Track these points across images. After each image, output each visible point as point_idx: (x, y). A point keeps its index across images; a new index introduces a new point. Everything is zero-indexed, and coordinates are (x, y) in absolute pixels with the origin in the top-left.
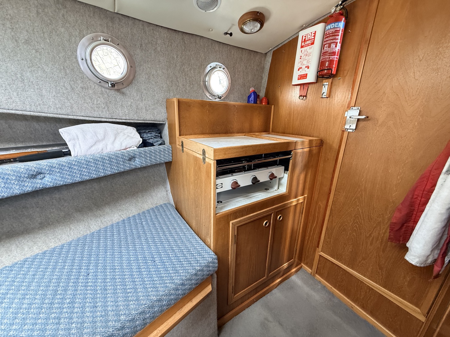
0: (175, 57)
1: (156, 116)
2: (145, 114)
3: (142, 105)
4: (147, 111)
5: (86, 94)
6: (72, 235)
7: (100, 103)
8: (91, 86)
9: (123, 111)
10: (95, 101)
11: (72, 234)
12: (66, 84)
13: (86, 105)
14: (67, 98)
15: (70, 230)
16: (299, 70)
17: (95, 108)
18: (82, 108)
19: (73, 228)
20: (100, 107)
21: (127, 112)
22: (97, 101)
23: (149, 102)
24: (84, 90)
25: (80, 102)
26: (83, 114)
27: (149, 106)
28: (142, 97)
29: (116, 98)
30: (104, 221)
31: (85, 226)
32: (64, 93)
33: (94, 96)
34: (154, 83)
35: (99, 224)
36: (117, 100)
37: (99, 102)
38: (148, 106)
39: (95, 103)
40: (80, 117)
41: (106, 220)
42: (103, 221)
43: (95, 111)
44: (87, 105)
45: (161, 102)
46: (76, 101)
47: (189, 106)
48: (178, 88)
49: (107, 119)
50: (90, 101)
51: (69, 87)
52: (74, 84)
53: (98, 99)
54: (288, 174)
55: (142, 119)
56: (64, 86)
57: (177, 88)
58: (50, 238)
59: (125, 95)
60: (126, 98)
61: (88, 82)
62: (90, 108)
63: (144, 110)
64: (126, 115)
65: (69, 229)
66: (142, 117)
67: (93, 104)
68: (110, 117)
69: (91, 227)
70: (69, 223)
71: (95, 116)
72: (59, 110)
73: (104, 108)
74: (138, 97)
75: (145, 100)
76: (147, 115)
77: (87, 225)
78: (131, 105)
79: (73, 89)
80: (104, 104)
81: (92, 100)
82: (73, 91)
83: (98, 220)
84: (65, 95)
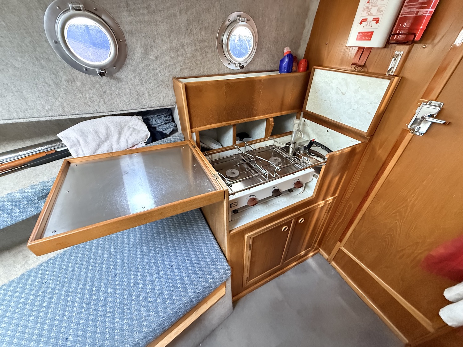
0: (178, 14)
1: (162, 101)
2: (149, 100)
3: (143, 90)
4: (151, 96)
5: (73, 88)
7: (94, 96)
8: (76, 76)
9: (122, 101)
10: (87, 95)
12: (46, 80)
13: (77, 101)
14: (54, 97)
16: (361, 23)
17: (90, 103)
18: (74, 105)
20: (94, 101)
21: (127, 101)
22: (89, 94)
23: (152, 85)
24: (70, 83)
25: (70, 98)
26: (77, 112)
27: (152, 90)
28: (141, 80)
29: (111, 87)
32: (48, 92)
33: (84, 89)
34: (154, 58)
36: (112, 89)
37: (92, 95)
38: (150, 90)
39: (88, 97)
40: (76, 116)
43: (90, 107)
44: (79, 100)
45: (166, 83)
46: (65, 98)
47: (201, 91)
48: (187, 60)
49: (107, 113)
50: (81, 95)
51: (51, 83)
52: (56, 78)
53: (90, 91)
54: (318, 178)
55: (146, 106)
56: (45, 82)
57: (185, 60)
59: (120, 80)
60: (123, 84)
61: (72, 73)
62: (83, 104)
63: (147, 96)
64: (126, 105)
66: (146, 105)
67: (86, 98)
68: (109, 110)
71: (92, 111)
72: (50, 112)
73: (100, 101)
74: (137, 80)
75: (146, 83)
76: (152, 101)
78: (130, 93)
79: (56, 84)
80: (97, 96)
81: (84, 94)
82: (58, 86)
84: (50, 93)
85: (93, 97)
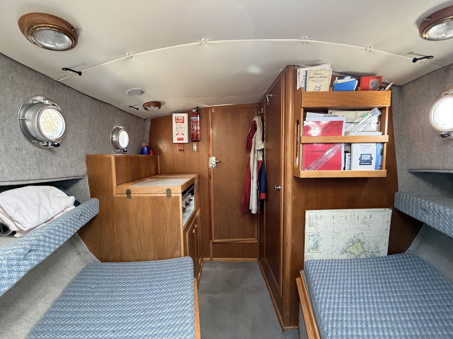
1: (78, 172)
2: (70, 171)
3: (67, 162)
4: (72, 167)
5: (19, 155)
8: (25, 145)
9: (52, 170)
10: (28, 163)
13: (18, 167)
16: (177, 135)
17: (27, 170)
18: (13, 171)
20: (32, 168)
21: (55, 170)
22: (30, 161)
23: (74, 159)
24: (18, 151)
25: (12, 164)
26: (12, 179)
28: (68, 154)
29: (47, 157)
33: (27, 157)
34: (78, 141)
36: (47, 159)
37: (31, 163)
38: (72, 162)
39: (27, 165)
40: (8, 183)
43: (26, 173)
45: (82, 158)
46: (8, 164)
50: (22, 162)
51: (3, 149)
52: (9, 145)
53: (31, 159)
54: (194, 196)
55: (67, 176)
57: (94, 144)
59: (55, 153)
60: (56, 156)
61: (23, 142)
62: (21, 170)
63: (70, 167)
64: (54, 174)
67: (26, 165)
68: (39, 178)
71: (26, 178)
73: (36, 169)
74: (66, 154)
75: (70, 157)
76: (72, 171)
78: (59, 163)
79: (7, 150)
80: (36, 164)
81: (25, 161)
82: (7, 152)
85: (31, 165)
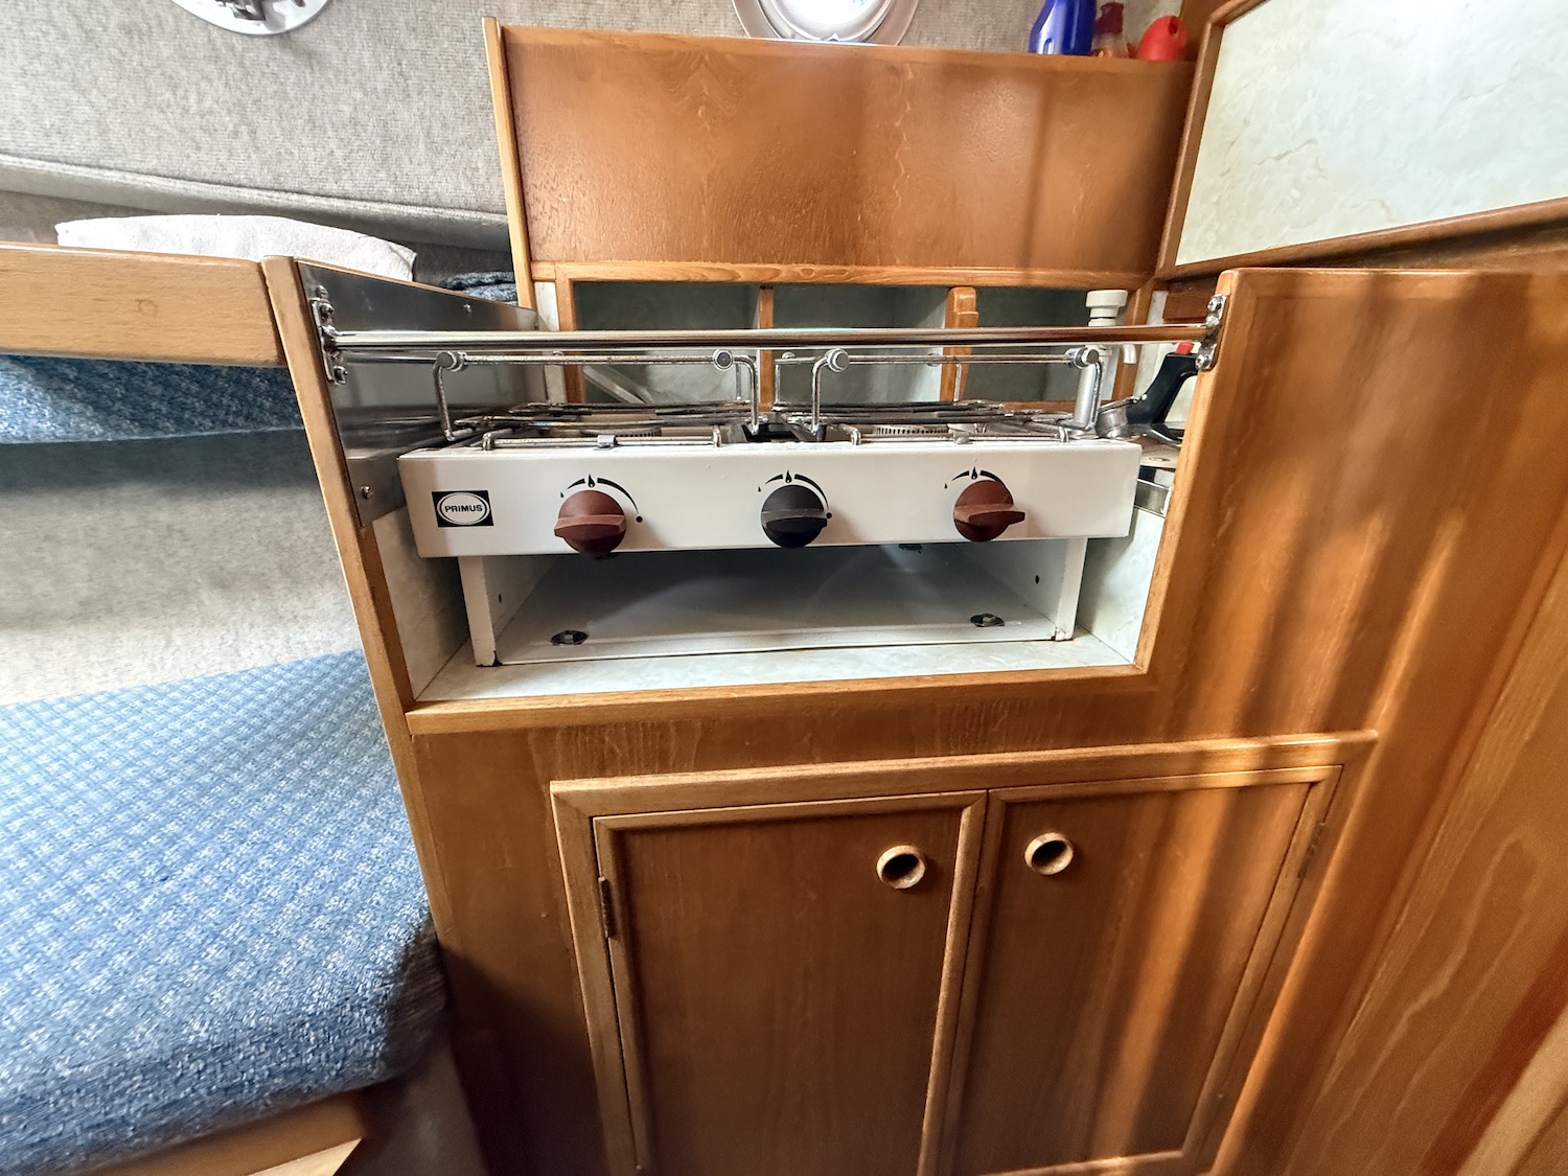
1: (482, 180)
2: (427, 169)
3: (406, 116)
4: (439, 152)
5: (147, 63)
6: (168, 667)
7: (215, 106)
8: (159, 16)
9: (320, 151)
10: (193, 98)
11: (169, 662)
12: (55, 13)
13: (156, 117)
14: (75, 84)
15: (167, 646)
17: (198, 134)
18: (143, 131)
19: (178, 642)
20: (217, 127)
21: (339, 154)
22: (201, 96)
23: (445, 105)
24: (136, 38)
25: (131, 101)
26: (152, 164)
27: (445, 126)
28: (401, 74)
29: (282, 84)
30: (298, 643)
31: (224, 647)
32: (57, 60)
33: (184, 73)
35: (276, 650)
36: (285, 93)
37: (208, 103)
38: (437, 125)
39: (193, 109)
40: (152, 179)
41: (305, 638)
42: (292, 642)
43: (198, 148)
44: (161, 116)
46: (111, 96)
48: (590, 15)
49: (265, 193)
50: (168, 95)
51: (71, 29)
52: (89, 9)
53: (203, 85)
54: (1164, 512)
55: (415, 194)
56: (50, 21)
57: (585, 12)
58: (93, 658)
59: (320, 62)
60: (329, 81)
62: (175, 132)
63: (422, 146)
64: (338, 171)
65: (163, 643)
66: (415, 184)
67: (186, 110)
68: (268, 180)
69: (245, 654)
70: (174, 621)
71: (206, 171)
72: (55, 139)
73: (236, 134)
74: (386, 73)
75: (419, 93)
76: (440, 173)
77: (231, 642)
78: (354, 122)
79: (89, 35)
80: (229, 112)
81: (180, 92)
82: (91, 45)
83: (273, 634)
84: (65, 65)
85: (211, 112)
